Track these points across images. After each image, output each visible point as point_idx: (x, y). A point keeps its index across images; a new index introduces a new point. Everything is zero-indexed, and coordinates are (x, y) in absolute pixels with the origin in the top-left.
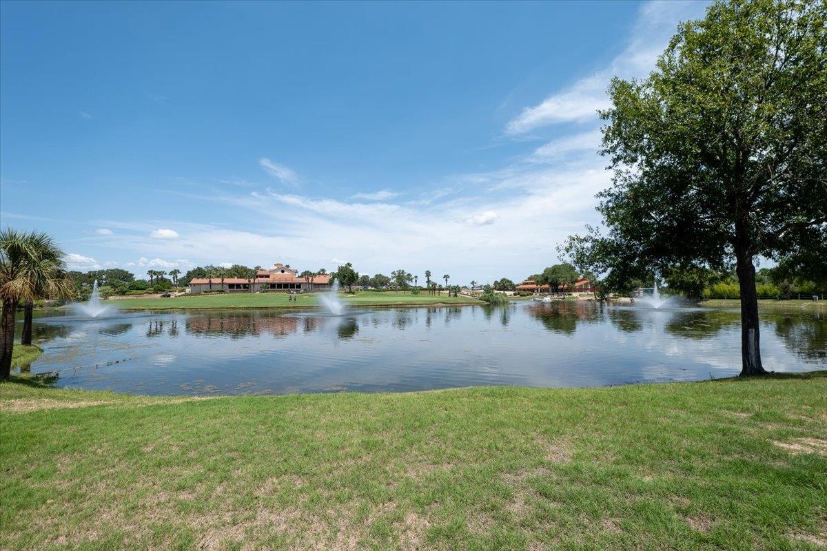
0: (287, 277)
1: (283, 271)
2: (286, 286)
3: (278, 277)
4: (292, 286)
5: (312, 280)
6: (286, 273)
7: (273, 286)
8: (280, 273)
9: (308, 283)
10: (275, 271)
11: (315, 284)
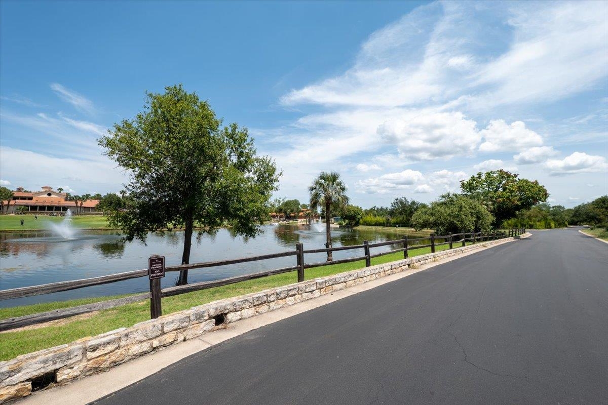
0: (53, 200)
1: (49, 195)
2: (50, 208)
3: (43, 199)
4: (58, 208)
5: (81, 204)
6: (53, 196)
7: (34, 208)
8: (46, 196)
9: (77, 207)
10: (39, 193)
11: (85, 208)
